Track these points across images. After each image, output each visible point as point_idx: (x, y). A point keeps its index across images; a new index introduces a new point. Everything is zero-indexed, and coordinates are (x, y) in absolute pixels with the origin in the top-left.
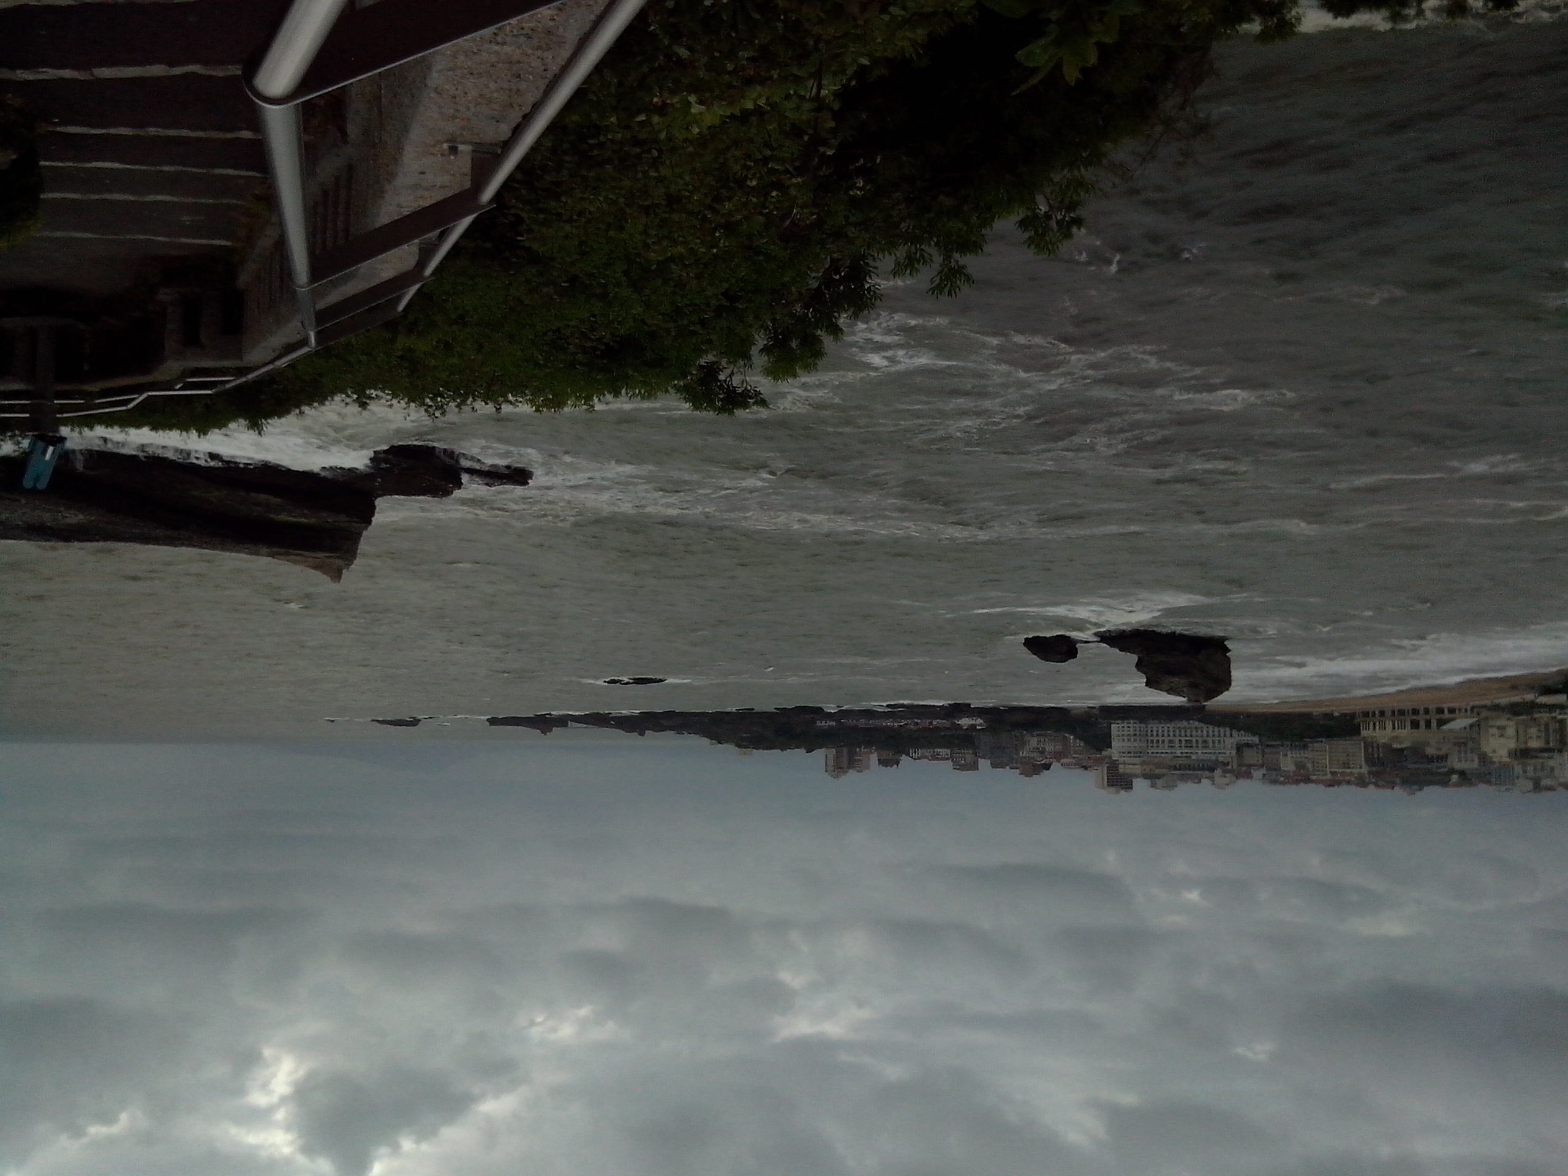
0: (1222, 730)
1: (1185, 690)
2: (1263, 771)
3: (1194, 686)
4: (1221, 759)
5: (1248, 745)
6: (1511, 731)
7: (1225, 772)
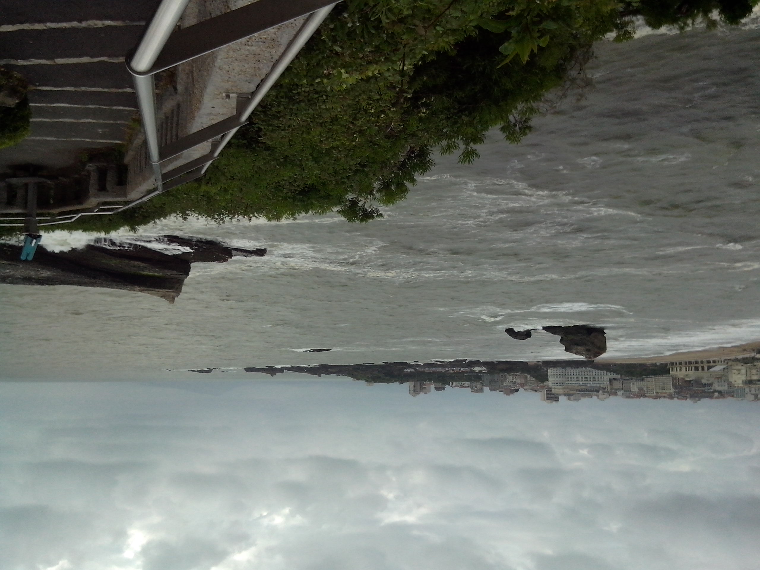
0: (602, 372)
1: (584, 353)
2: (622, 392)
3: (588, 350)
4: (602, 386)
5: (615, 379)
6: (743, 371)
7: (604, 392)
